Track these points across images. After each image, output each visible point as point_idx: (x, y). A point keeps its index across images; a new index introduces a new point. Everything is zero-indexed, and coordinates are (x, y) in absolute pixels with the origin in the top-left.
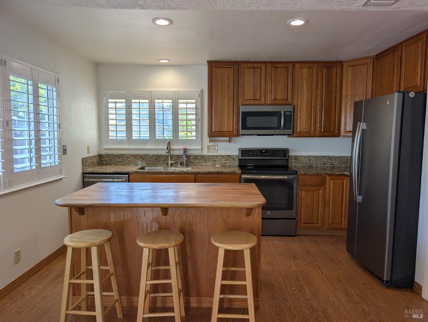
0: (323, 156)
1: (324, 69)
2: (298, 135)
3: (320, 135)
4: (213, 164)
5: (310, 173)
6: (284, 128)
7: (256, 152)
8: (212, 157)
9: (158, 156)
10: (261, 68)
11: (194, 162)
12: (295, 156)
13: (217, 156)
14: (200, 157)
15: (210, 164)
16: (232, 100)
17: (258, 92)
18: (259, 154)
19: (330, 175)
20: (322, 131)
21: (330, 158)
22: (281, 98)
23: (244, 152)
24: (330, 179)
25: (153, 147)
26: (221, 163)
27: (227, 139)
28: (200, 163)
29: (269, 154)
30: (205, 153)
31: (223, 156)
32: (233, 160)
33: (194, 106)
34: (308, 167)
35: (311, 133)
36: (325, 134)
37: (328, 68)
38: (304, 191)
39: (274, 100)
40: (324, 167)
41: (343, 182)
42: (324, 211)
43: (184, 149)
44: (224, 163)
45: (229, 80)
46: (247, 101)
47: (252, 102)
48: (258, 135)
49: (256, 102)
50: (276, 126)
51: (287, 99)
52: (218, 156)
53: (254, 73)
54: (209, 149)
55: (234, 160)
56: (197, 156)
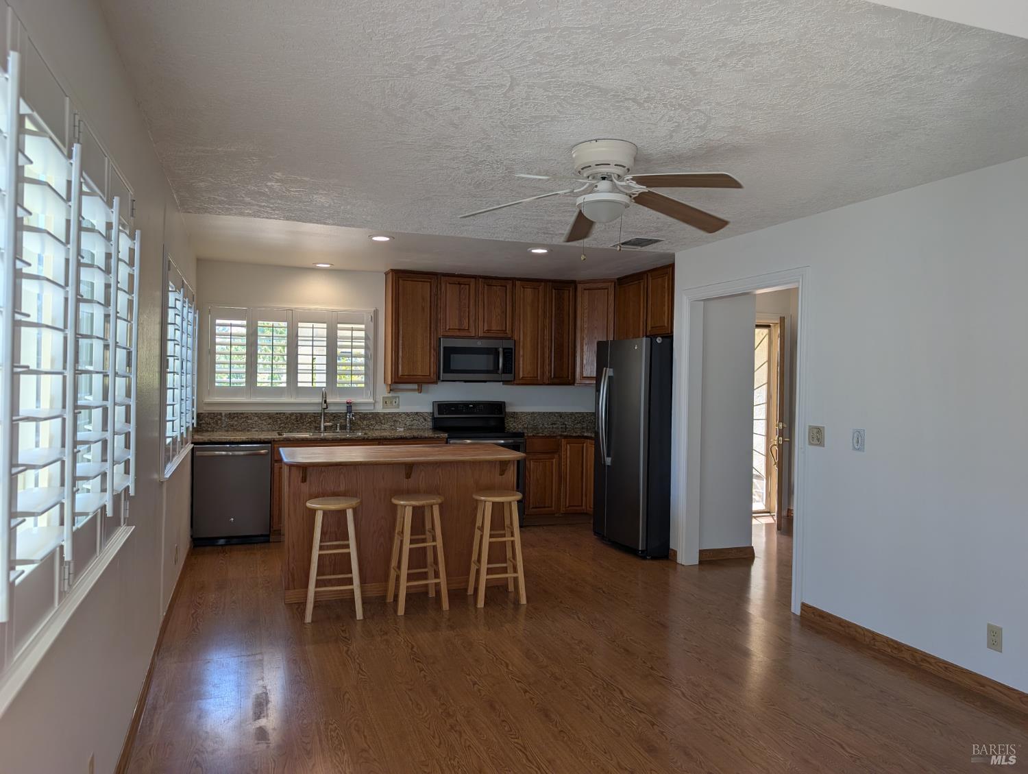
0: (552, 413)
2: (521, 382)
3: (549, 383)
4: (393, 427)
5: (541, 435)
6: (504, 372)
7: (460, 408)
8: (392, 416)
9: (301, 414)
10: (469, 285)
12: (514, 412)
14: (371, 416)
15: (388, 427)
16: (428, 329)
18: (464, 411)
19: (566, 437)
20: (552, 376)
21: (560, 415)
22: (498, 329)
23: (442, 407)
24: (567, 444)
25: (292, 400)
26: (405, 424)
27: (415, 386)
28: (372, 425)
29: (479, 410)
30: (380, 409)
31: (407, 414)
32: (423, 420)
33: (362, 334)
34: (534, 427)
35: (537, 380)
36: (556, 381)
38: (534, 461)
39: (487, 332)
40: (553, 428)
41: (583, 447)
42: (560, 489)
43: (348, 403)
44: (410, 425)
48: (466, 381)
50: (491, 368)
52: (400, 414)
53: (460, 292)
54: (386, 403)
55: (425, 420)
56: (366, 414)
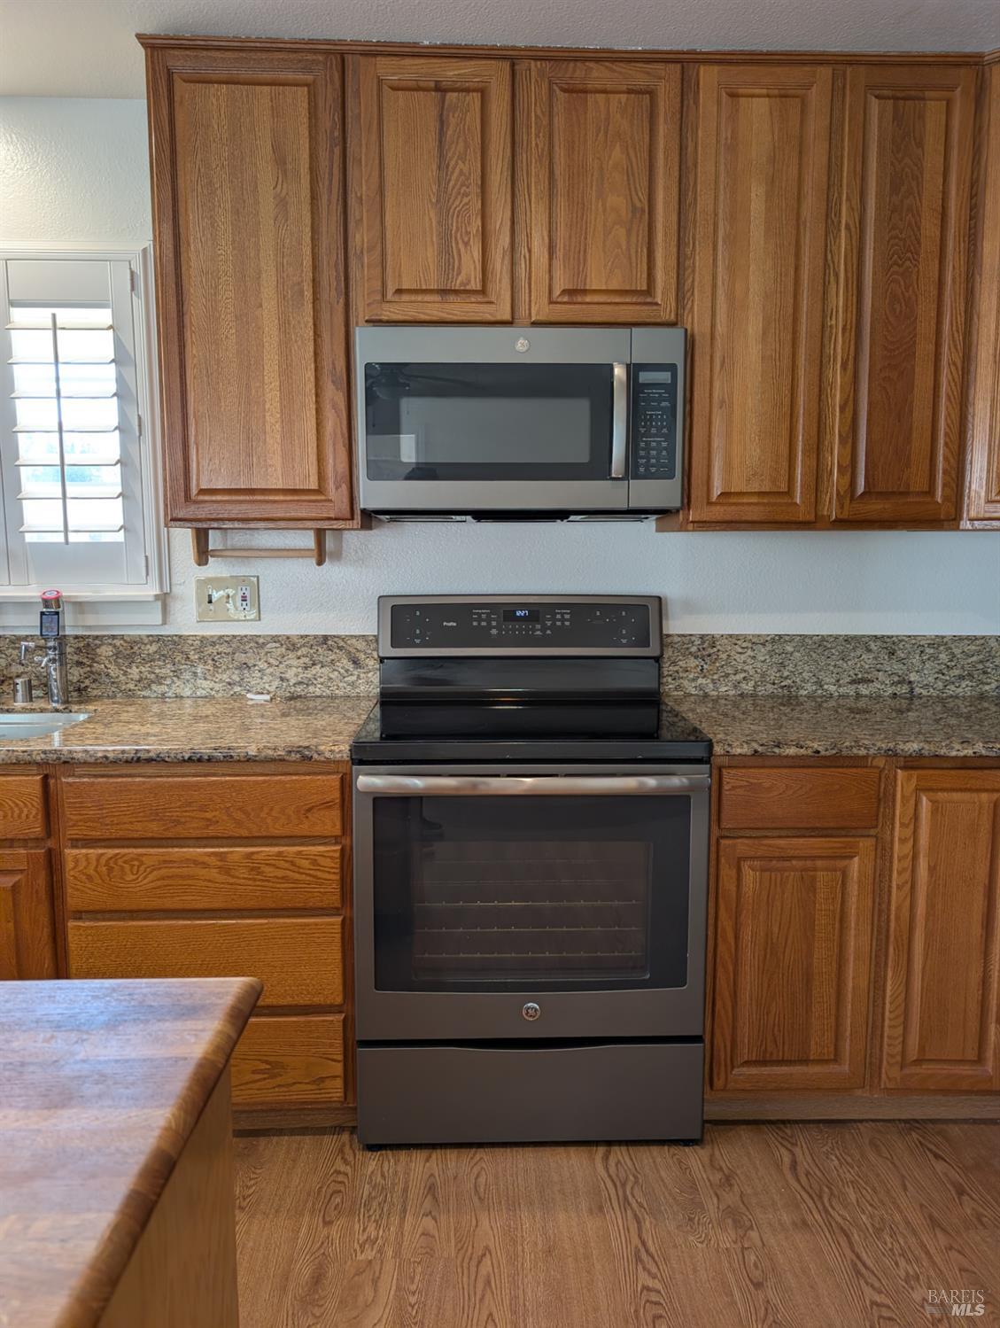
0: (855, 638)
1: (875, 105)
2: (718, 513)
3: (845, 515)
4: (237, 689)
5: (792, 751)
6: (633, 470)
7: (480, 620)
8: (230, 650)
10: (483, 92)
11: (122, 678)
12: (702, 637)
13: (257, 643)
14: (153, 648)
15: (217, 687)
16: (308, 294)
17: (466, 244)
18: (494, 632)
19: (913, 763)
20: (861, 488)
21: (890, 646)
22: (614, 285)
23: (407, 617)
24: (917, 792)
26: (282, 679)
27: (306, 540)
28: (159, 680)
29: (553, 627)
30: (187, 621)
31: (290, 644)
32: (350, 666)
33: (103, 343)
34: (772, 696)
35: (796, 503)
36: (875, 507)
37: (896, 99)
38: (757, 863)
39: (566, 299)
40: (858, 696)
42: (878, 984)
43: (45, 602)
44: (300, 683)
45: (280, 161)
46: (405, 297)
47: (434, 309)
48: (481, 515)
49: (457, 309)
50: (581, 455)
51: (650, 291)
52: (261, 641)
53: (442, 122)
54: (210, 602)
55: (356, 662)
56: (134, 642)
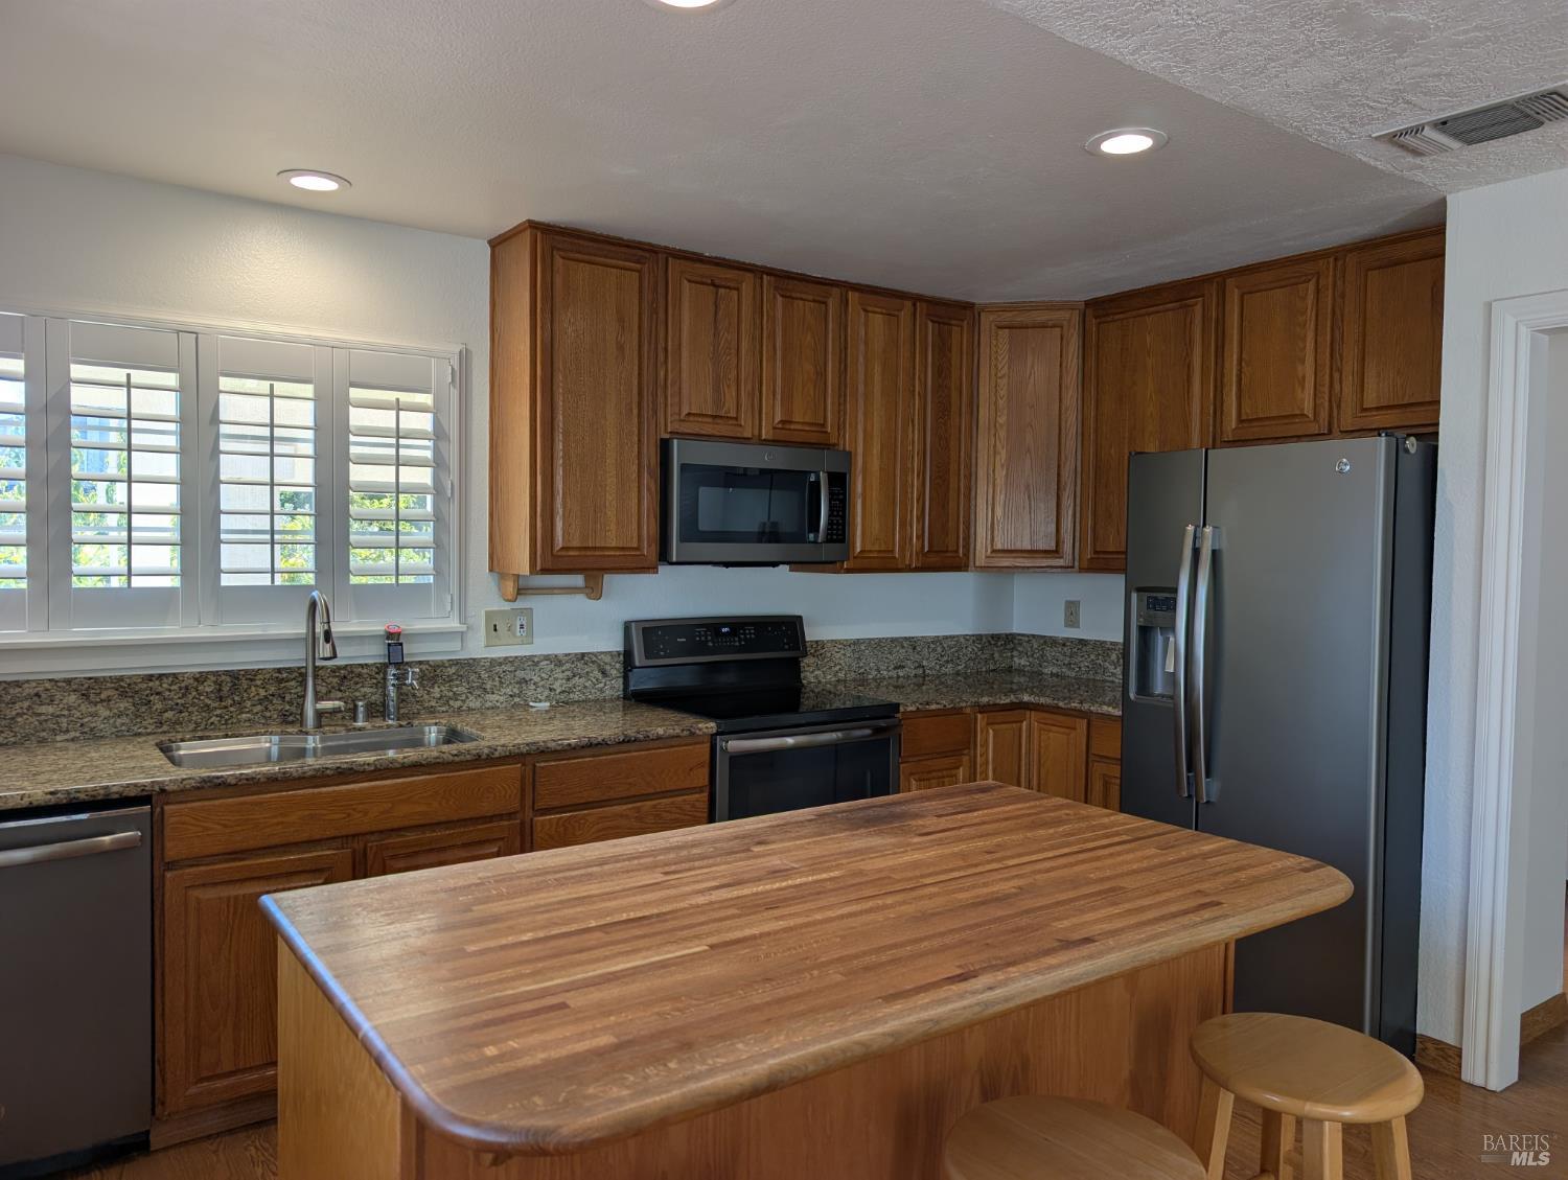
1: (930, 325)
2: (857, 564)
3: (919, 565)
5: (933, 707)
8: (513, 668)
10: (738, 290)
11: (426, 697)
13: (533, 662)
14: (452, 670)
15: (502, 699)
17: (728, 386)
20: (926, 549)
21: (913, 643)
23: (654, 635)
24: (988, 724)
25: (203, 632)
26: (551, 690)
28: (456, 697)
30: (478, 648)
31: (556, 661)
32: (600, 676)
35: (895, 558)
36: (933, 559)
37: (939, 323)
39: (780, 426)
41: (1020, 729)
43: (389, 635)
44: (564, 691)
45: (621, 320)
46: (691, 418)
47: (708, 429)
49: (724, 429)
50: (795, 526)
51: (823, 425)
52: (536, 660)
53: (716, 307)
54: (495, 630)
56: (440, 665)
